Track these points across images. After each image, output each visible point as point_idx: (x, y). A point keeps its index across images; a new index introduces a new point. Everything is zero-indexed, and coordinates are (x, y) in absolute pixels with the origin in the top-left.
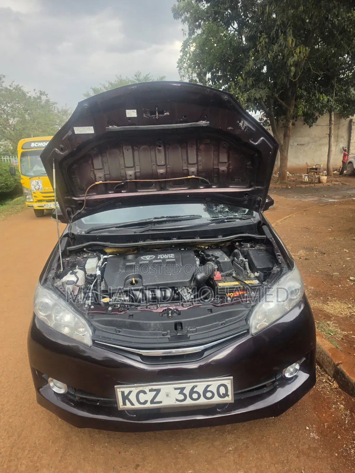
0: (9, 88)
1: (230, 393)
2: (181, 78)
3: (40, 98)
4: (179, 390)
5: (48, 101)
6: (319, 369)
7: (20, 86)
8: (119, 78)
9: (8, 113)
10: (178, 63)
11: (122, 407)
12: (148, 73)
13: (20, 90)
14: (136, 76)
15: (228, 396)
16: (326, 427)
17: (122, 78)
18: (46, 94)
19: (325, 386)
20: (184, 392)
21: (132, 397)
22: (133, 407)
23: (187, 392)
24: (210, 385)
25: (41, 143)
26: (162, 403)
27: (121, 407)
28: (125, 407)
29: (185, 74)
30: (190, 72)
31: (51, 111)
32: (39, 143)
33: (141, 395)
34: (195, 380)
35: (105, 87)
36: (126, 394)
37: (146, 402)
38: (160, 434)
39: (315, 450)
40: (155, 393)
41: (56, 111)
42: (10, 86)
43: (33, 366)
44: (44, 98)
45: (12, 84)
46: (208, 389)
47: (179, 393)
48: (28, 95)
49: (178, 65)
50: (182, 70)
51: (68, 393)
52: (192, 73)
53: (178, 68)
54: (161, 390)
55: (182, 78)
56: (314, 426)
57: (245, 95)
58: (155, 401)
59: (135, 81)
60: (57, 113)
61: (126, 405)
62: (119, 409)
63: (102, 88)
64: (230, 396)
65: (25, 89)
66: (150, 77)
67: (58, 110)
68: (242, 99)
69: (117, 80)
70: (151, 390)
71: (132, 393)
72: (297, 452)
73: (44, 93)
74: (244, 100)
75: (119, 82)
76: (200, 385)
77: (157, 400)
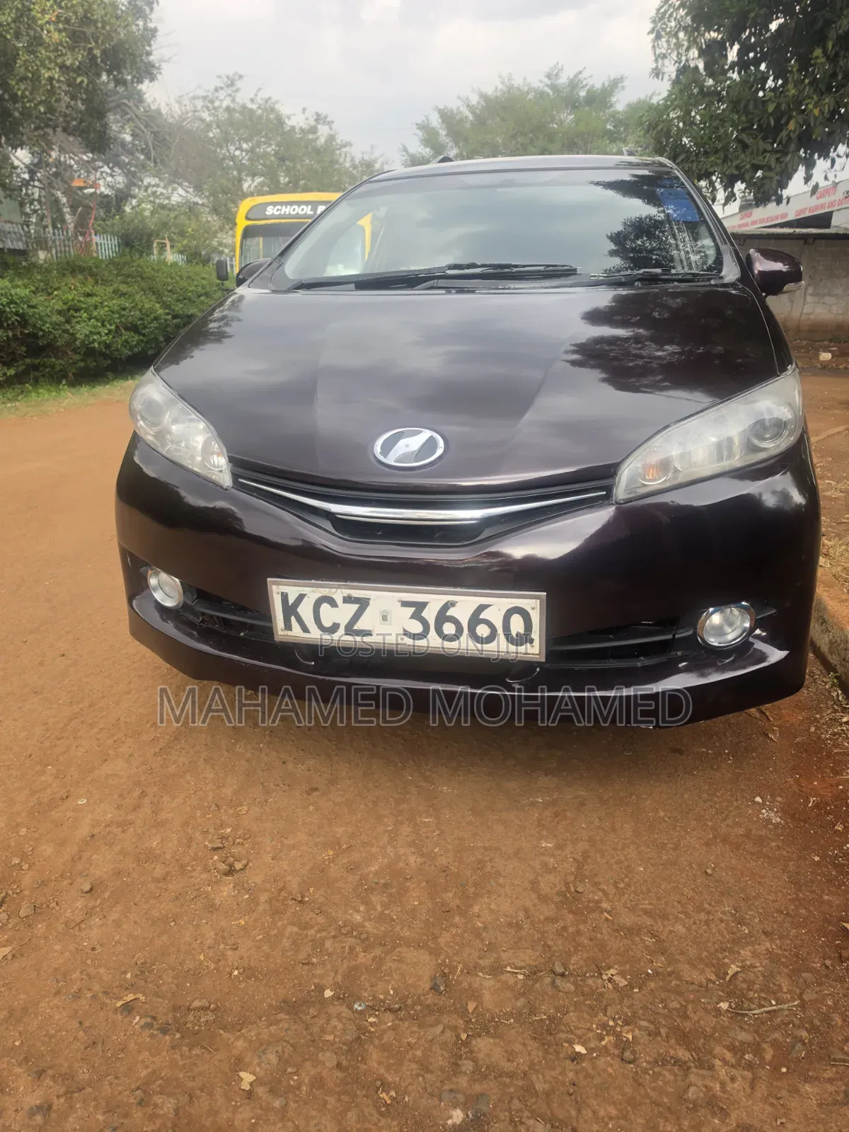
0: (250, 105)
1: (535, 635)
2: (656, 61)
3: (313, 130)
4: (412, 610)
5: (331, 138)
6: (840, 698)
7: (273, 101)
8: (506, 80)
9: (242, 164)
10: (654, 21)
11: (282, 633)
12: (581, 69)
13: (273, 110)
14: (549, 76)
15: (531, 641)
16: (810, 805)
17: (513, 82)
18: (329, 122)
19: (843, 730)
20: (425, 614)
21: (305, 610)
22: (306, 635)
23: (430, 614)
24: (489, 606)
25: (289, 207)
26: (371, 635)
27: (280, 633)
28: (289, 633)
29: (669, 51)
30: (683, 45)
31: (337, 162)
32: (284, 207)
33: (325, 607)
34: (452, 589)
35: (468, 106)
36: (291, 601)
37: (335, 627)
38: (385, 749)
39: (761, 841)
40: (355, 607)
41: (348, 165)
42: (252, 100)
43: (122, 544)
44: (323, 131)
45: (256, 95)
46: (482, 617)
47: (412, 617)
48: (290, 123)
49: (652, 25)
50: (663, 40)
51: (185, 606)
52: (688, 49)
53: (653, 36)
54: (371, 602)
55: (660, 62)
56: (779, 799)
57: (827, 100)
58: (355, 628)
59: (546, 89)
60: (351, 169)
61: (291, 630)
62: (277, 639)
63: (461, 109)
64: (537, 643)
65: (284, 110)
66: (585, 79)
67: (353, 159)
68: (816, 112)
69: (500, 86)
70: (348, 600)
71: (305, 599)
72: (711, 836)
73: (326, 117)
74: (823, 113)
75: (504, 93)
76: (464, 604)
77: (359, 626)
